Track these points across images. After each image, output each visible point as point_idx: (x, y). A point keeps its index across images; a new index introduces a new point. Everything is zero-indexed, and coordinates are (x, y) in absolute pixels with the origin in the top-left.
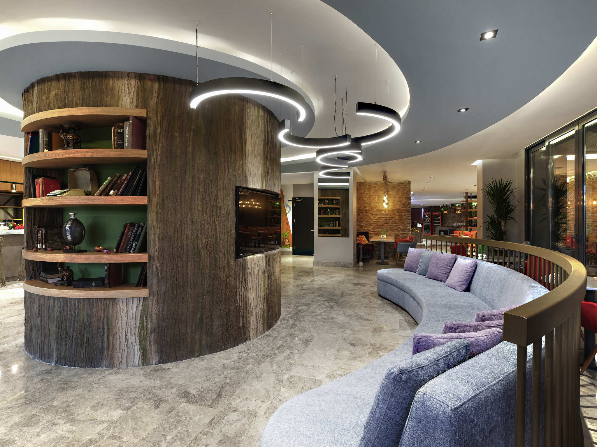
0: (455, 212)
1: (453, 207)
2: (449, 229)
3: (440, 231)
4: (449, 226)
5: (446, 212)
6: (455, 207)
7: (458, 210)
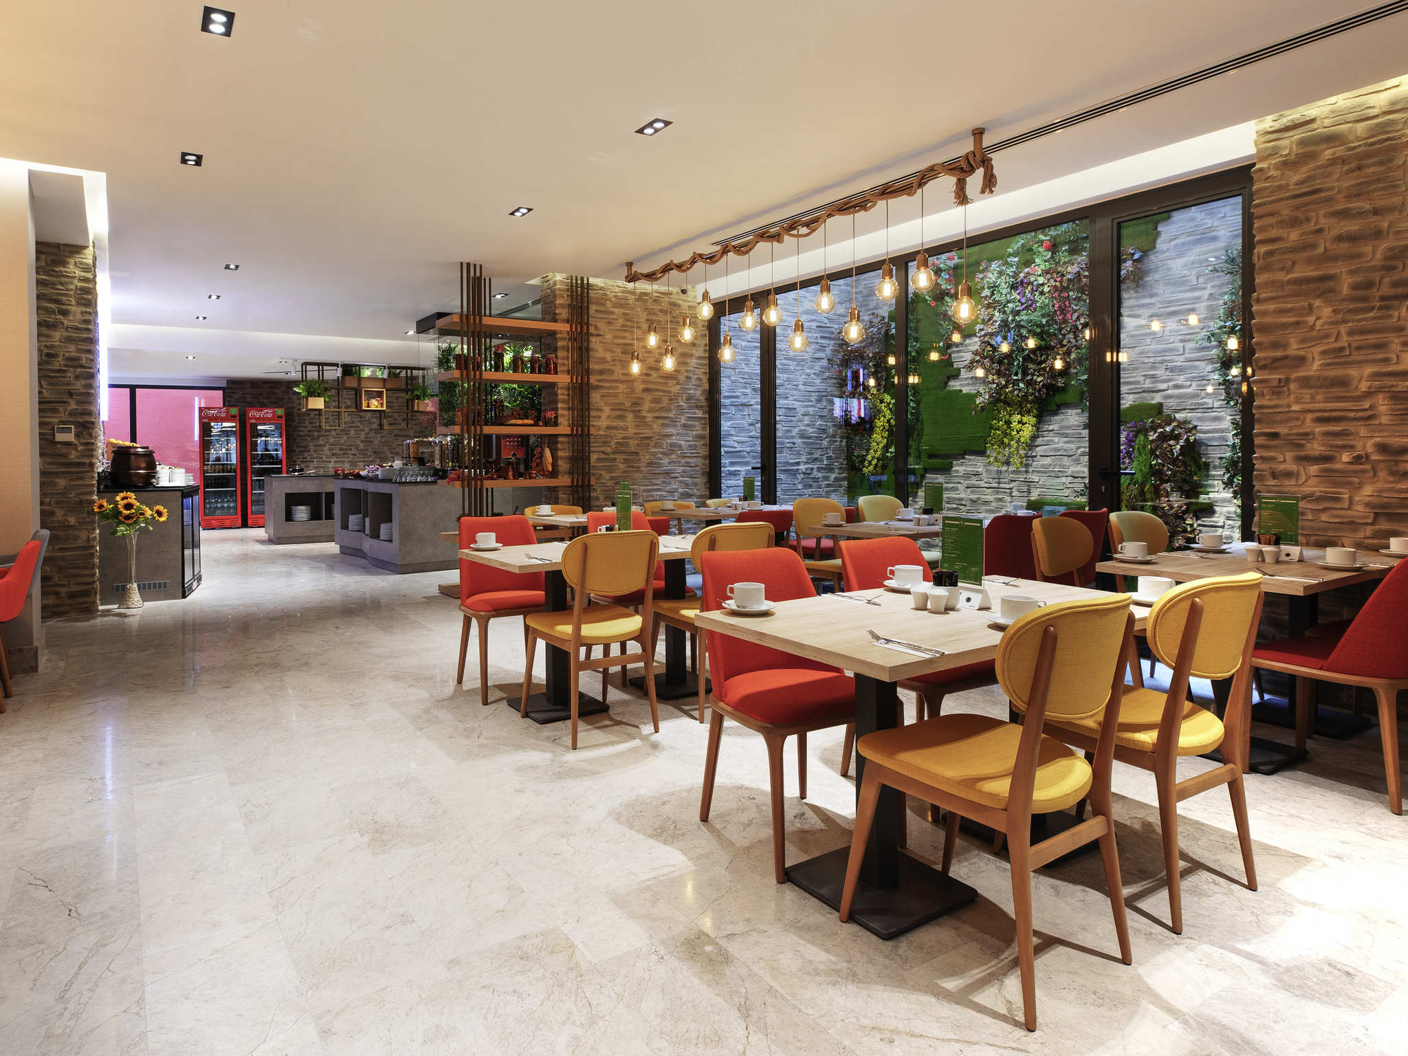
0: (358, 405)
1: (351, 382)
2: (344, 490)
3: (293, 500)
4: (322, 472)
5: (317, 403)
6: (360, 378)
7: (371, 395)
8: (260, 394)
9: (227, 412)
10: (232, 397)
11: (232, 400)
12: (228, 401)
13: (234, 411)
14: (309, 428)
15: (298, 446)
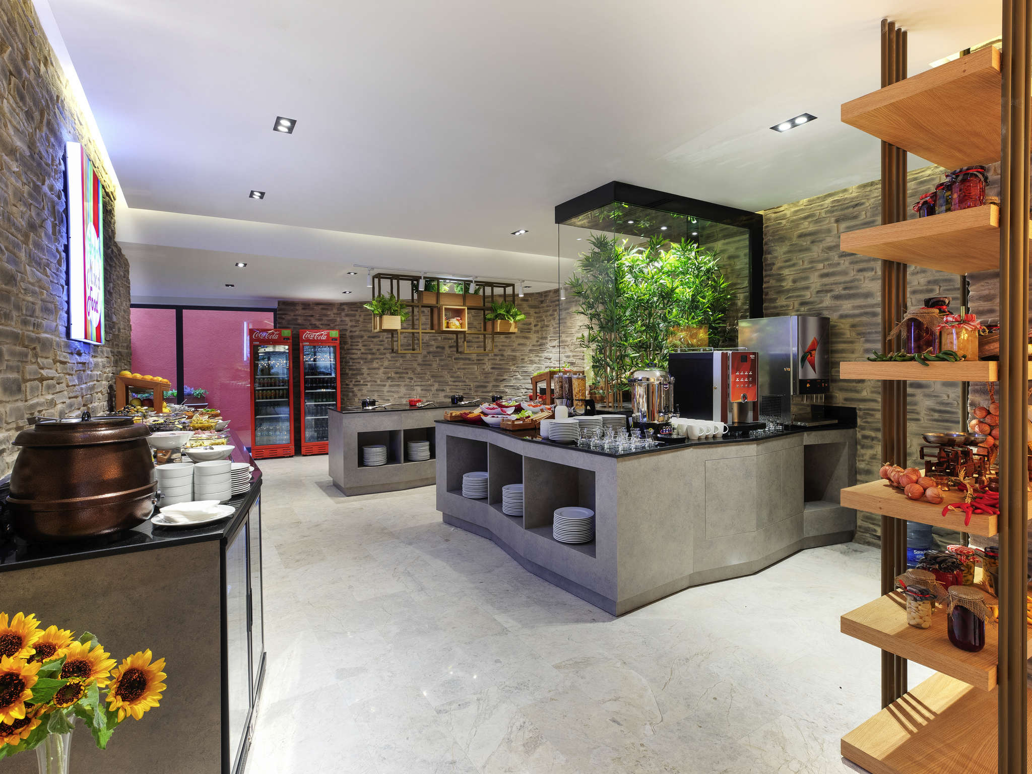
0: (436, 325)
1: (429, 299)
5: (393, 322)
7: (450, 314)
8: (312, 316)
9: (280, 334)
10: (283, 319)
11: (284, 321)
12: (279, 323)
13: (287, 333)
14: (363, 351)
15: (350, 369)
